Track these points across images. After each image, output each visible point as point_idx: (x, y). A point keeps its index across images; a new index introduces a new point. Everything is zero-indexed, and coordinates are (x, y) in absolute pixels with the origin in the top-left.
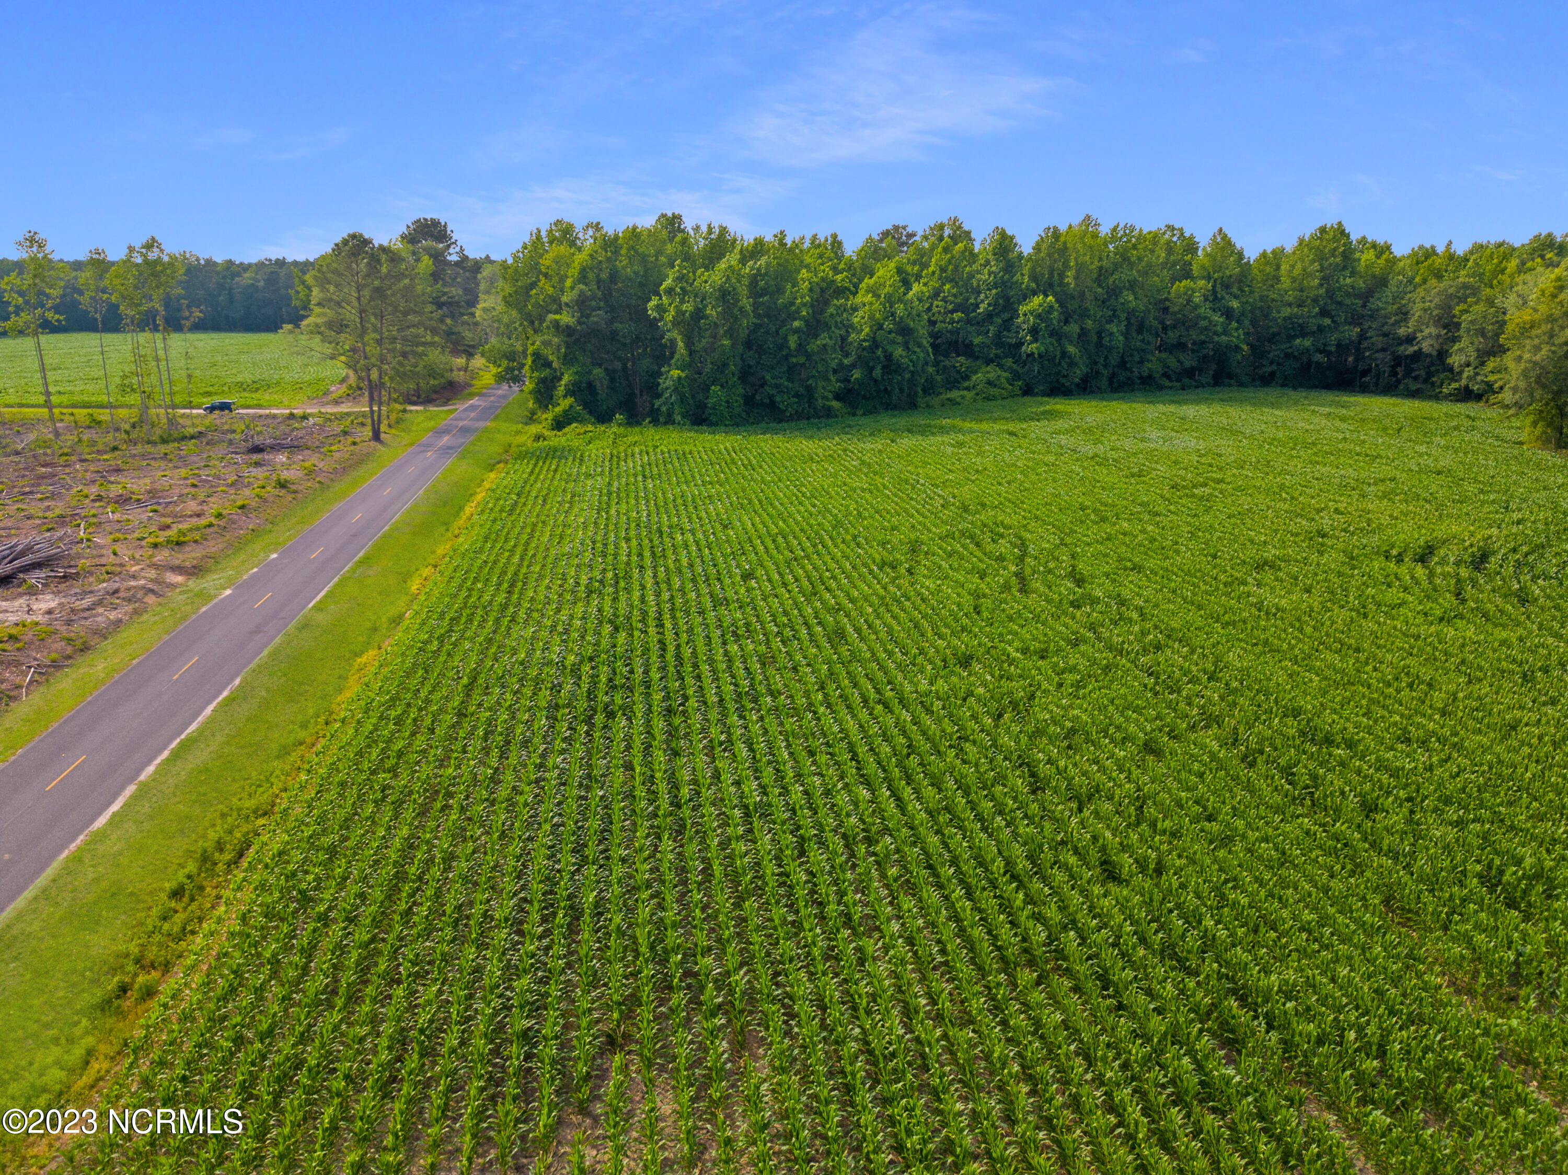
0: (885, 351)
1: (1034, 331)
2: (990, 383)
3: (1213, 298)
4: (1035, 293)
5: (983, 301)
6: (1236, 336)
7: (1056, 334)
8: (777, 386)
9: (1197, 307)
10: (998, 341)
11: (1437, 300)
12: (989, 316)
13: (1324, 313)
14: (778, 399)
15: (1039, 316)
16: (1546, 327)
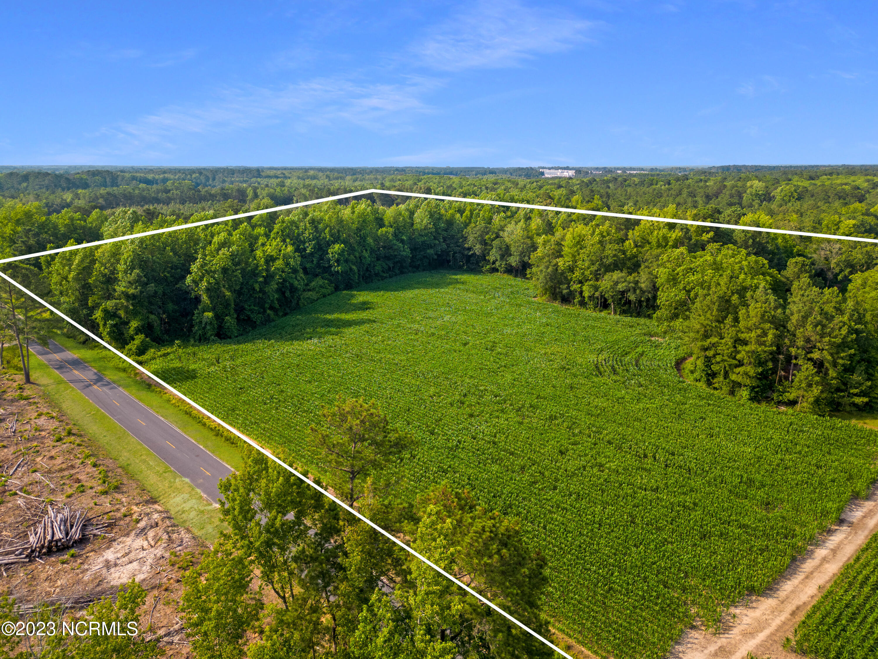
0: (289, 283)
1: (338, 261)
2: (321, 287)
3: (395, 235)
4: (334, 243)
5: (308, 247)
6: (406, 252)
7: (347, 261)
8: (250, 310)
9: (391, 241)
10: (318, 265)
11: (478, 233)
12: (312, 254)
13: (435, 238)
14: (252, 316)
15: (339, 254)
16: (547, 259)
